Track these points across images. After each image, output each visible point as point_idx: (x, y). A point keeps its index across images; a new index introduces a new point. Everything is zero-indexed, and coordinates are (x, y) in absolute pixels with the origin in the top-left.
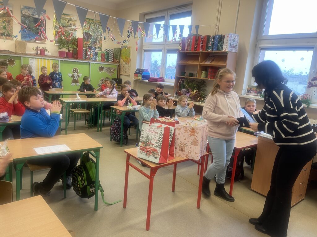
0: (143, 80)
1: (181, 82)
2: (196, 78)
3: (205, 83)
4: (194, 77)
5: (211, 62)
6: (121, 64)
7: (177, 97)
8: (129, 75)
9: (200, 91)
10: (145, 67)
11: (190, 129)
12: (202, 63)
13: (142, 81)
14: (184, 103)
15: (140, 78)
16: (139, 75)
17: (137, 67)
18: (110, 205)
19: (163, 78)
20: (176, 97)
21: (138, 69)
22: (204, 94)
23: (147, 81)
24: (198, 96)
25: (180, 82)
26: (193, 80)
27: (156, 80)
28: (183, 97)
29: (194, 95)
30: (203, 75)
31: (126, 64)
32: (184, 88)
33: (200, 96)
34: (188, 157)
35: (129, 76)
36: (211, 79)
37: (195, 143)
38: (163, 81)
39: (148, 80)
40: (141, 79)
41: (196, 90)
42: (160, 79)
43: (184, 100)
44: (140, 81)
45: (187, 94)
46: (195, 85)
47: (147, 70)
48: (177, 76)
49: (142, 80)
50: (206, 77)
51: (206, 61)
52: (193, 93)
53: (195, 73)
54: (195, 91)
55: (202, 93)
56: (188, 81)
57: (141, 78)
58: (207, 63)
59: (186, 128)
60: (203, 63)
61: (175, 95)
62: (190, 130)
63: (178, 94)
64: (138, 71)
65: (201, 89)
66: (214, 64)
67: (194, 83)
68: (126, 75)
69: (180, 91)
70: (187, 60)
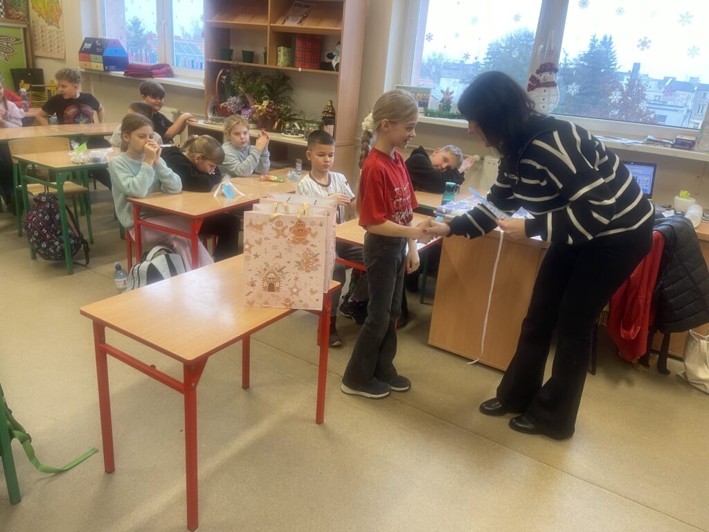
0: (108, 71)
1: (224, 77)
2: (264, 66)
3: (289, 82)
4: (257, 63)
5: (301, 22)
6: (32, 25)
7: (218, 121)
8: (63, 57)
9: (277, 102)
10: (109, 33)
11: (293, 225)
12: (277, 25)
13: (105, 73)
14: (238, 138)
15: (98, 65)
16: (93, 56)
17: (86, 33)
18: (60, 472)
19: (168, 66)
20: (212, 120)
21: (87, 40)
22: (290, 110)
23: (121, 74)
24: (275, 117)
25: (220, 78)
26: (256, 73)
27: (148, 72)
28: (233, 120)
29: (264, 115)
30: (282, 56)
31: (51, 24)
32: (234, 94)
33: (280, 117)
34: (290, 305)
35: (63, 60)
36: (303, 70)
37: (307, 263)
38: (169, 73)
39: (123, 73)
40: (103, 70)
41: (266, 99)
42: (159, 69)
43: (238, 130)
44: (100, 75)
45: (244, 112)
46: (264, 87)
47: (116, 43)
48: (210, 60)
49: (105, 70)
50: (292, 62)
51: (287, 18)
52: (260, 108)
53: (259, 51)
54: (265, 103)
55: (286, 109)
56: (242, 74)
57: (100, 67)
58: (291, 24)
59: (279, 223)
60: (279, 24)
61: (210, 116)
62: (291, 229)
63: (220, 112)
64: (88, 46)
65: (280, 96)
66: (310, 25)
67: (258, 81)
68: (53, 56)
69: (222, 104)
70: (235, 15)
